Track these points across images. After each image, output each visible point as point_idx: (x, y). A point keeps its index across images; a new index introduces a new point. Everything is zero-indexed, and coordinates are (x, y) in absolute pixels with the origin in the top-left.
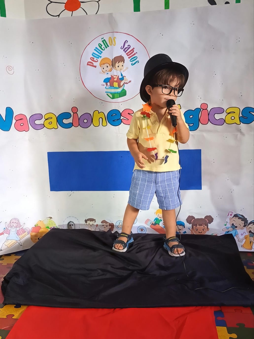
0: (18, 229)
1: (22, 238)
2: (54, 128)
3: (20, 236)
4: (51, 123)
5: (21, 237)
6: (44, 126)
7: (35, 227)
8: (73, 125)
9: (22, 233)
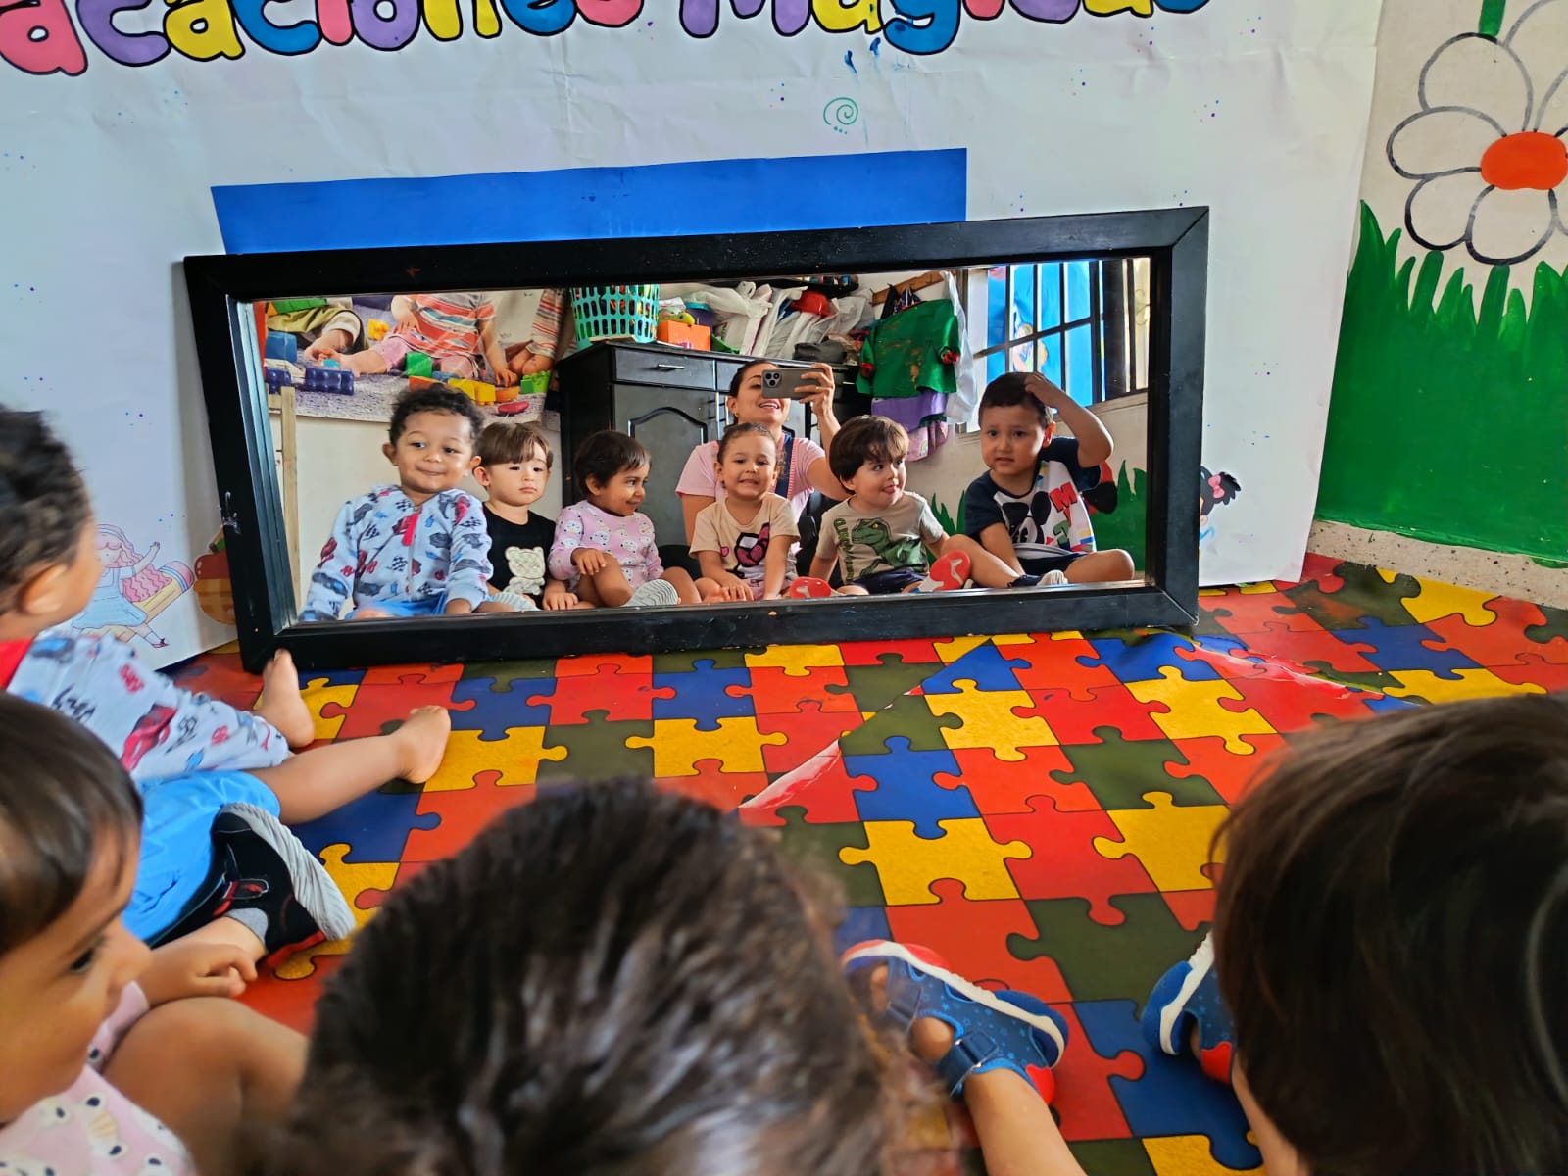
0: (126, 572)
1: (155, 612)
2: (222, 54)
3: (144, 602)
4: (199, 26)
5: (150, 606)
6: (171, 45)
7: (211, 553)
8: (322, 36)
9: (152, 589)
